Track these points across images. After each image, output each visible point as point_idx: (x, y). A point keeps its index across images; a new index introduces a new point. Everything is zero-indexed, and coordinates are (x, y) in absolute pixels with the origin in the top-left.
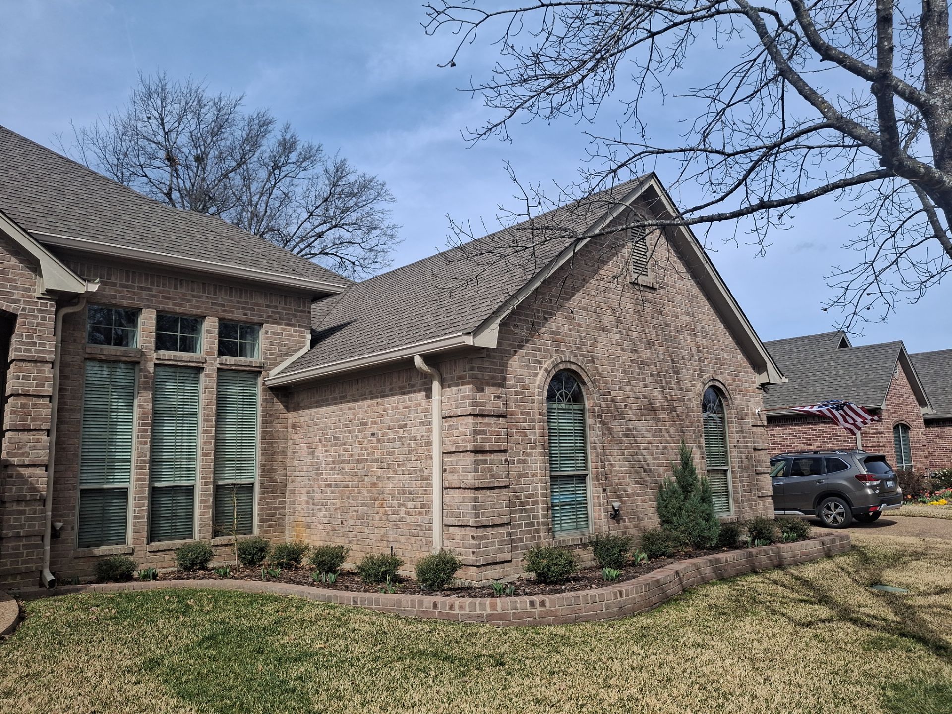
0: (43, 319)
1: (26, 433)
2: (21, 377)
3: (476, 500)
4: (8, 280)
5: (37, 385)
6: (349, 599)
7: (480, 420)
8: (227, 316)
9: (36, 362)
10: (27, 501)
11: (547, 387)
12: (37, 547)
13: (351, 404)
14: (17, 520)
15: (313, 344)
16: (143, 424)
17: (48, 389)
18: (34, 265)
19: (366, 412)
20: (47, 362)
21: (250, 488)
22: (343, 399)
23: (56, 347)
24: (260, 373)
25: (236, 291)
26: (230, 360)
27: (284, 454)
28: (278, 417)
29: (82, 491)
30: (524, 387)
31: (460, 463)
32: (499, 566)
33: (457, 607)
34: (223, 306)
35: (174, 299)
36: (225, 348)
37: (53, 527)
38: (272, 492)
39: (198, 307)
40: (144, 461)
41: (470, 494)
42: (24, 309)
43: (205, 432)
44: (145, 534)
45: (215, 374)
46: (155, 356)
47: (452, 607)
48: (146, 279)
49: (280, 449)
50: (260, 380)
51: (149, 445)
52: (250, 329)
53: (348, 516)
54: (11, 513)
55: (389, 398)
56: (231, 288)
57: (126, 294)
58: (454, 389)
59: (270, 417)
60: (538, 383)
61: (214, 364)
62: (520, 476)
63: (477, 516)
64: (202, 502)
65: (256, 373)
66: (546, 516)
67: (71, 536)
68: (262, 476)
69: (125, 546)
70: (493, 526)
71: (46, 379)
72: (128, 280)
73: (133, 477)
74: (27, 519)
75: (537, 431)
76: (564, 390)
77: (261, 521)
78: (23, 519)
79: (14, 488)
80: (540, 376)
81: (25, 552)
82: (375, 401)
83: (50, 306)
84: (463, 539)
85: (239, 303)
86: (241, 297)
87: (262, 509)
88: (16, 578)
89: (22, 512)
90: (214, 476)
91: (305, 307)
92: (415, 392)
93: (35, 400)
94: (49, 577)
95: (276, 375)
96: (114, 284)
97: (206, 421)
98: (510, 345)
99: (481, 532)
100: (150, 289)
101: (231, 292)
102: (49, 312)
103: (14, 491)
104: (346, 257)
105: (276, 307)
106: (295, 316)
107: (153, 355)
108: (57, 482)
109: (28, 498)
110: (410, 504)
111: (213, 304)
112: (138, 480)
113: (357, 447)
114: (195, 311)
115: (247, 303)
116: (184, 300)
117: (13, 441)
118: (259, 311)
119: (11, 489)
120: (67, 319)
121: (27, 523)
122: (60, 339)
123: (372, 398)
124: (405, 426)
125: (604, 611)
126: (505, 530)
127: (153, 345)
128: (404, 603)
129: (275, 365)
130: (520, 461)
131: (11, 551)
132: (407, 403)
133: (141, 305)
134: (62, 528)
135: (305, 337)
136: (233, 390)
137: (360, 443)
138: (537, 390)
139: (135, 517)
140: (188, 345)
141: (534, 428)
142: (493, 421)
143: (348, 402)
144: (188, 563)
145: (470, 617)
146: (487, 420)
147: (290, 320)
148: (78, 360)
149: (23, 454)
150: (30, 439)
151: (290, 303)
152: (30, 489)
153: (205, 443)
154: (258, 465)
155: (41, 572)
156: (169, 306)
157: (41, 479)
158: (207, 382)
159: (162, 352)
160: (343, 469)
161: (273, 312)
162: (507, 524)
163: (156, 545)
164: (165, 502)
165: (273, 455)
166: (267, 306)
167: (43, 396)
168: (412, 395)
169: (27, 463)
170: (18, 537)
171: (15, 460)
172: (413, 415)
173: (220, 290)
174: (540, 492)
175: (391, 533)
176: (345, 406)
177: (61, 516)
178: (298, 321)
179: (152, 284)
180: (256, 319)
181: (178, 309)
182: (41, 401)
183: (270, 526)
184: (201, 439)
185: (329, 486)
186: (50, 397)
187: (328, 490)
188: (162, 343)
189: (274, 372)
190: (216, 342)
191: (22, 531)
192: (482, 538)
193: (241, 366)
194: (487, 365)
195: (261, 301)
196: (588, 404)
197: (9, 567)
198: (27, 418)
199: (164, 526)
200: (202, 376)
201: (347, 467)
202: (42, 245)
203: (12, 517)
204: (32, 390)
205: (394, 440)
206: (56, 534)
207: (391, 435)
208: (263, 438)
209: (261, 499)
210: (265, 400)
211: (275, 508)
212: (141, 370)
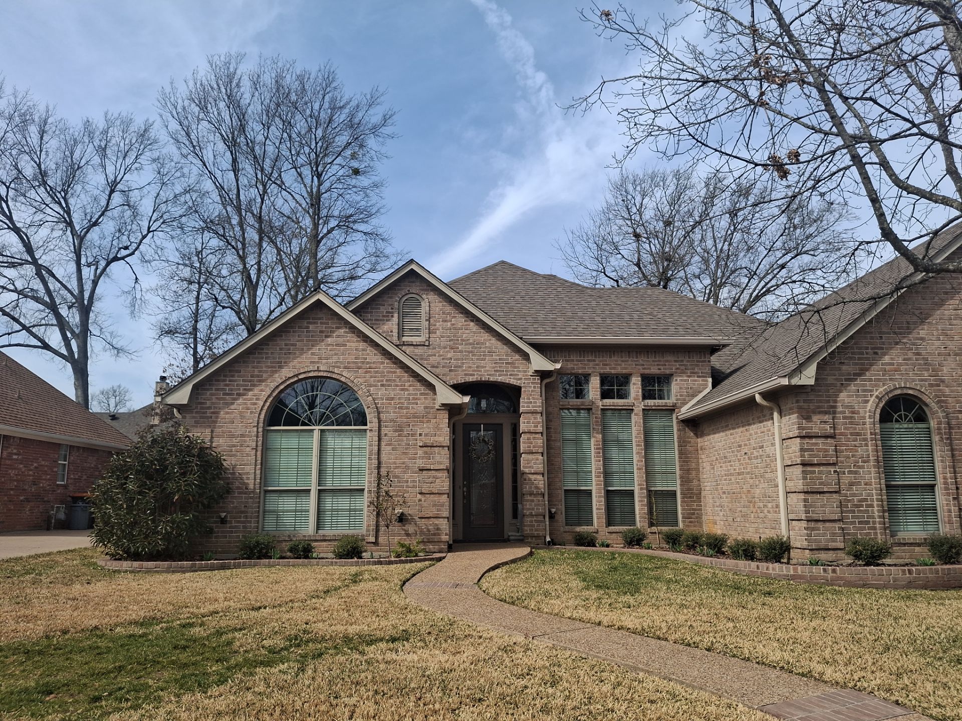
0: (534, 387)
1: (531, 454)
2: (526, 422)
3: (805, 500)
4: (515, 367)
5: (535, 427)
6: (708, 561)
7: (807, 440)
8: (647, 372)
9: (532, 413)
11: (878, 411)
12: (541, 521)
13: (732, 431)
14: (530, 505)
15: (714, 386)
16: (597, 449)
17: (540, 429)
18: (526, 357)
19: (740, 437)
20: (538, 413)
21: (673, 493)
22: (726, 428)
23: (542, 403)
24: (674, 410)
25: (652, 354)
26: (650, 402)
27: (697, 470)
28: (690, 442)
29: (565, 490)
30: (853, 413)
31: (795, 473)
32: (831, 552)
33: (771, 569)
34: (643, 365)
35: (609, 365)
36: (647, 395)
37: (550, 512)
38: (690, 497)
39: (626, 368)
40: (600, 473)
41: (802, 496)
42: (524, 383)
43: (638, 453)
44: (604, 521)
45: (641, 413)
46: (600, 404)
47: (767, 569)
48: (592, 355)
49: (693, 465)
50: (674, 416)
51: (602, 462)
52: (665, 379)
53: (737, 515)
54: (527, 501)
55: (752, 426)
56: (648, 352)
57: (580, 366)
58: (787, 417)
59: (684, 442)
60: (869, 408)
61: (639, 406)
62: (851, 484)
63: (807, 512)
64: (640, 501)
65: (671, 410)
66: (880, 517)
67: (561, 518)
68: (681, 485)
69: (593, 527)
70: (824, 521)
71: (539, 423)
72: (580, 357)
73: (594, 483)
74: (536, 505)
75: (870, 448)
76: (903, 413)
77: (683, 518)
78: (533, 505)
79: (528, 486)
80: (871, 402)
81: (536, 524)
82: (744, 429)
83: (537, 380)
84: (800, 530)
85: (654, 361)
86: (655, 357)
87: (683, 510)
90: (647, 485)
91: (705, 357)
92: (766, 421)
93: (534, 435)
94: (548, 539)
95: (686, 411)
96: (573, 361)
97: (638, 445)
98: (836, 379)
99: (812, 525)
100: (594, 361)
101: (648, 355)
102: (537, 383)
103: (528, 488)
104: (814, 281)
105: (682, 361)
106: (698, 366)
107: (600, 403)
108: (550, 484)
109: (535, 493)
110: (770, 505)
111: (636, 365)
112: (597, 485)
113: (737, 463)
114: (624, 371)
115: (660, 361)
116: (616, 365)
117: (526, 459)
118: (669, 365)
120: (547, 386)
121: (536, 507)
122: (544, 398)
123: (743, 426)
124: (762, 447)
125: (892, 582)
126: (837, 525)
127: (599, 397)
128: (740, 565)
129: (685, 404)
130: (850, 472)
131: (529, 523)
132: (763, 429)
133: (590, 371)
134: (555, 513)
135: (707, 381)
136: (656, 423)
137: (739, 460)
138: (868, 414)
139: (597, 509)
140: (622, 395)
141: (867, 445)
142: (820, 441)
143: (730, 429)
144: (629, 540)
145: (780, 575)
146: (814, 441)
147: (693, 369)
148: (556, 410)
149: (530, 467)
150: (533, 458)
151: (693, 357)
152: (535, 487)
153: (638, 461)
154: (678, 477)
155: (545, 537)
156: (607, 370)
157: (540, 482)
158: (636, 419)
159: (605, 401)
160: (731, 480)
161: (680, 365)
162: (839, 520)
163: (612, 528)
164: (617, 500)
165: (688, 470)
166: (675, 361)
167: (538, 433)
168: (765, 423)
169: (532, 472)
170: (531, 515)
171: (527, 470)
172: (766, 438)
173: (640, 354)
174: (875, 497)
175: (761, 526)
176: (728, 432)
177: (555, 505)
178: (700, 369)
179: (596, 357)
180: (668, 372)
181: (613, 371)
182: (537, 436)
183: (691, 522)
184: (636, 458)
185: (724, 493)
186: (542, 433)
187: (724, 496)
188: (605, 395)
189: (684, 409)
190: (640, 390)
191: (533, 511)
192: (813, 529)
193: (659, 406)
194: (812, 397)
195: (670, 358)
196: (933, 424)
198: (531, 446)
199: (617, 516)
200: (633, 415)
201: (733, 478)
202: (529, 344)
203: (528, 503)
204: (532, 429)
205: (756, 458)
206: (552, 516)
207: (756, 454)
208: (680, 458)
209: (682, 502)
210: (679, 430)
211: (693, 509)
212: (593, 414)
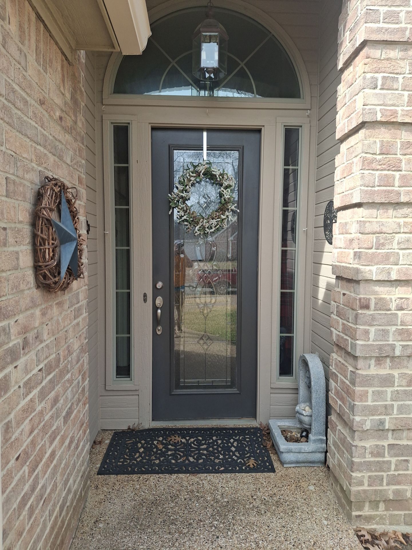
1: (391, 212)
2: (380, 83)
10: (393, 358)
14: (378, 395)
54: (368, 381)
74: (396, 396)
78: (389, 395)
79: (372, 330)
81: (394, 460)
88: (378, 507)
89: (388, 381)
93: (407, 135)
103: (372, 336)
109: (398, 353)
117: (369, 228)
119: (367, 332)
121: (396, 404)
131: (369, 458)
149: (386, 259)
150: (399, 225)
152: (401, 332)
169: (394, 276)
170: (380, 430)
171: (372, 271)
191: (387, 418)
197: (366, 487)
198: (394, 177)
203: (370, 390)
204: (401, 111)
